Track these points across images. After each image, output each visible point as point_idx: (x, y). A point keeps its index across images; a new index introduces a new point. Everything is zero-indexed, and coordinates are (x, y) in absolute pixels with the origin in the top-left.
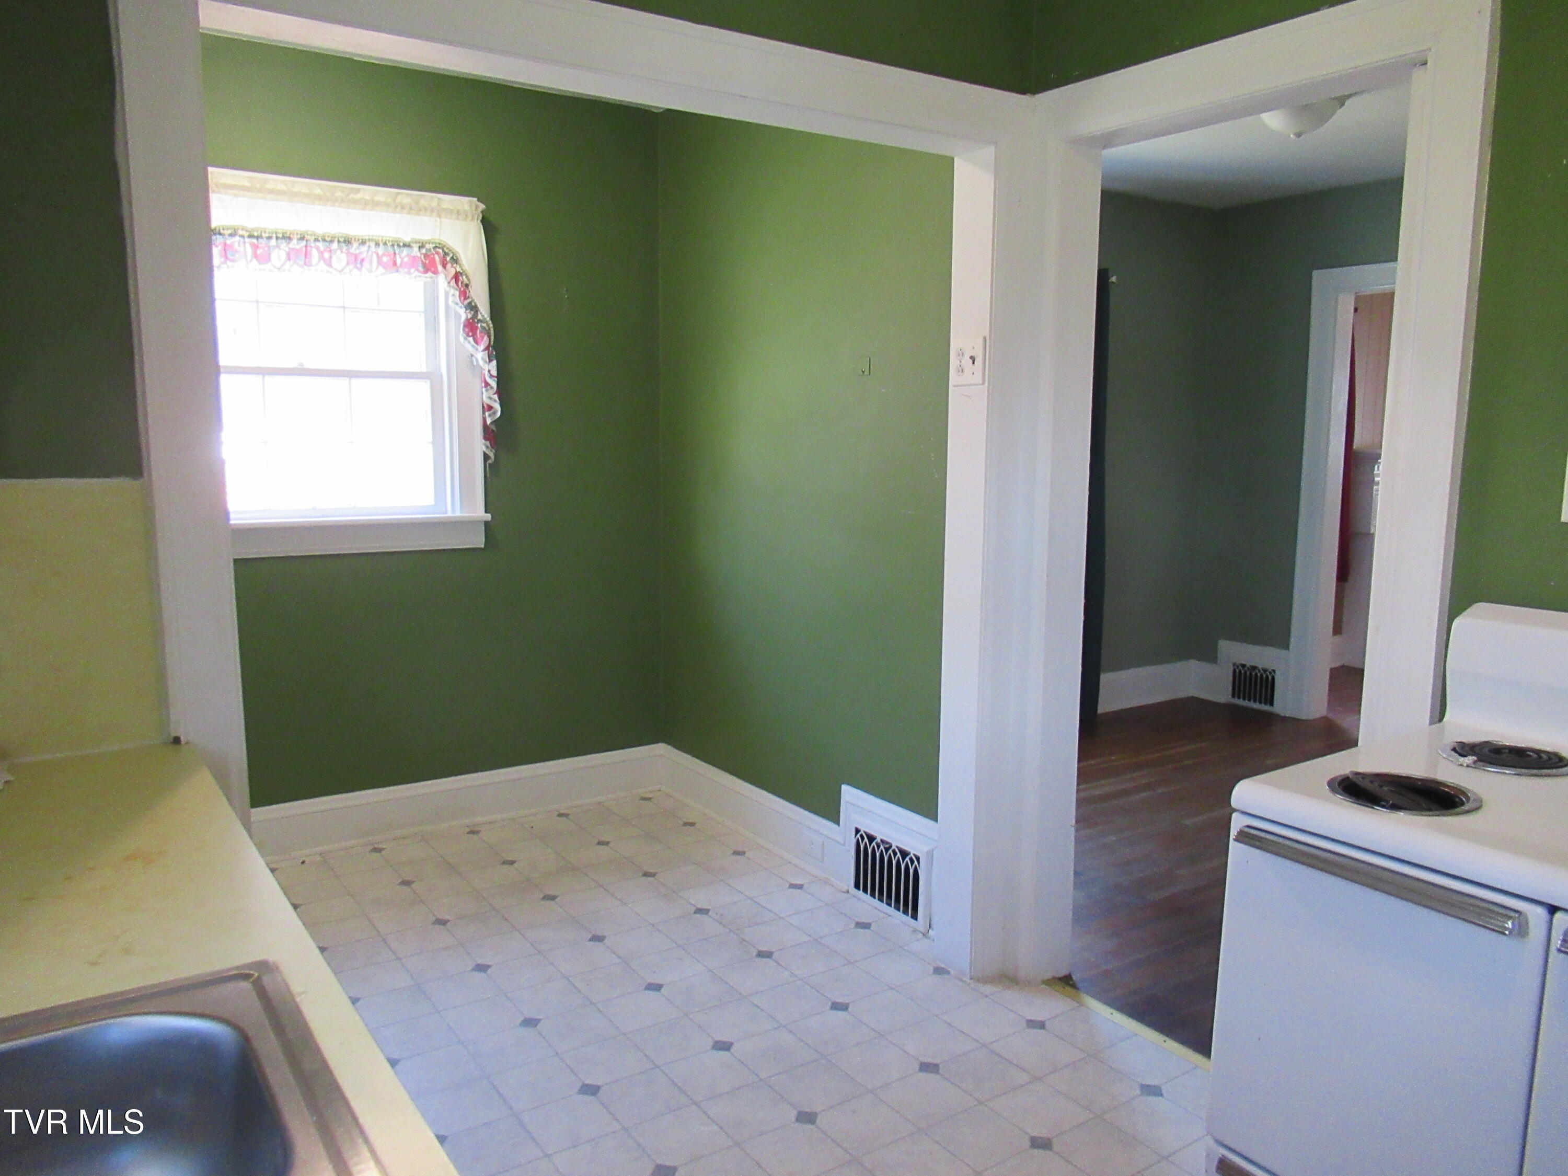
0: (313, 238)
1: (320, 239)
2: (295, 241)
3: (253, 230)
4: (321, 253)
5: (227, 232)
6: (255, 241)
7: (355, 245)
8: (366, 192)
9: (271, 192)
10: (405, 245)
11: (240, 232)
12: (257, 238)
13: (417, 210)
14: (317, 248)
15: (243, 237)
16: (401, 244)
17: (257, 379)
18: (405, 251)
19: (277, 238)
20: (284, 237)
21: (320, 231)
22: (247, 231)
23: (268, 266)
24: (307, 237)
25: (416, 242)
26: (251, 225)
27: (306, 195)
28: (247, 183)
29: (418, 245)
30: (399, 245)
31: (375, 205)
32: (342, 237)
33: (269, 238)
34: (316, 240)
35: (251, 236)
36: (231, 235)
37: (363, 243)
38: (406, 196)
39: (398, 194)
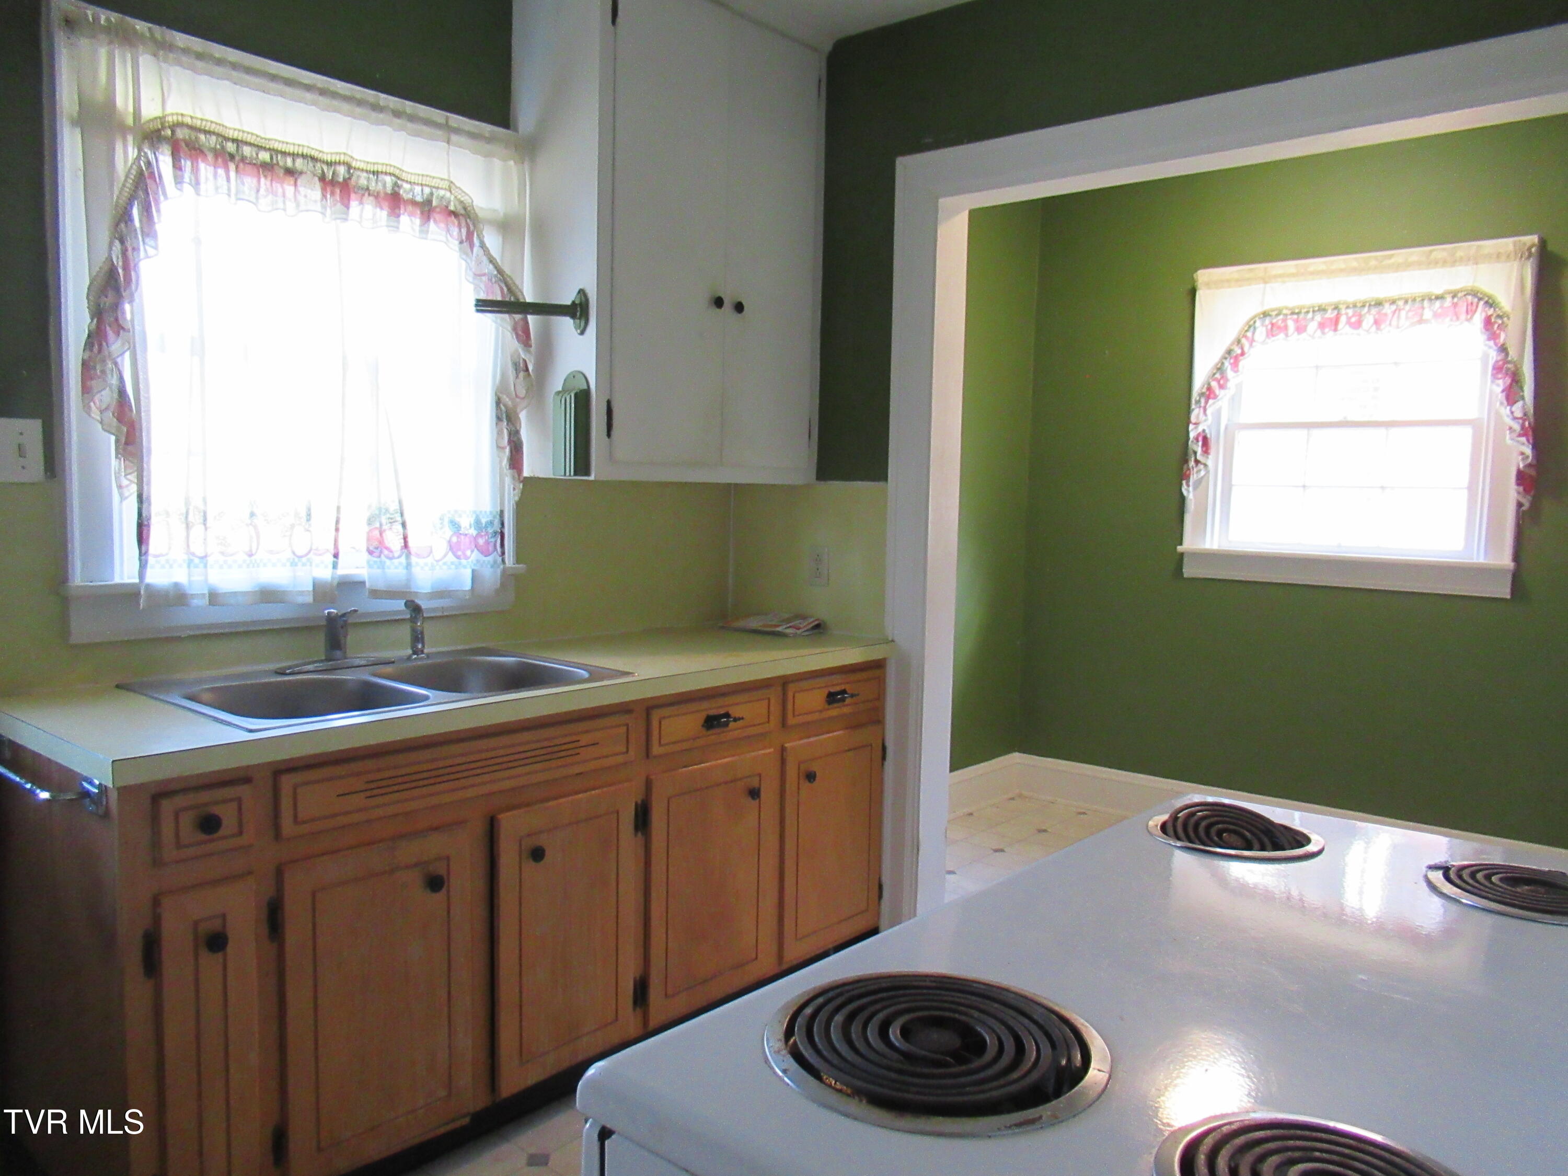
0: (1345, 306)
1: (1351, 306)
2: (1329, 311)
3: (1294, 308)
4: (1349, 318)
5: (1274, 313)
6: (1295, 317)
7: (1387, 305)
8: (1400, 255)
9: (1312, 273)
10: (1437, 298)
11: (1285, 312)
12: (1298, 313)
13: (1454, 262)
14: (1347, 314)
15: (1286, 315)
16: (1433, 297)
17: (1303, 432)
18: (1438, 304)
19: (1314, 311)
20: (1319, 310)
21: (1351, 299)
22: (1290, 309)
23: (1304, 335)
24: (1341, 306)
25: (1449, 293)
26: (1291, 304)
27: (1342, 270)
28: (1293, 270)
29: (1451, 295)
30: (1430, 299)
31: (1407, 266)
32: (1372, 301)
33: (1308, 312)
34: (1348, 307)
35: (1293, 313)
36: (1277, 315)
37: (1393, 302)
38: (1440, 251)
39: (1431, 252)
